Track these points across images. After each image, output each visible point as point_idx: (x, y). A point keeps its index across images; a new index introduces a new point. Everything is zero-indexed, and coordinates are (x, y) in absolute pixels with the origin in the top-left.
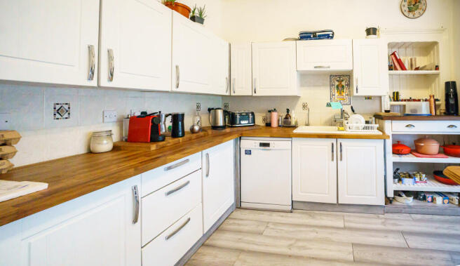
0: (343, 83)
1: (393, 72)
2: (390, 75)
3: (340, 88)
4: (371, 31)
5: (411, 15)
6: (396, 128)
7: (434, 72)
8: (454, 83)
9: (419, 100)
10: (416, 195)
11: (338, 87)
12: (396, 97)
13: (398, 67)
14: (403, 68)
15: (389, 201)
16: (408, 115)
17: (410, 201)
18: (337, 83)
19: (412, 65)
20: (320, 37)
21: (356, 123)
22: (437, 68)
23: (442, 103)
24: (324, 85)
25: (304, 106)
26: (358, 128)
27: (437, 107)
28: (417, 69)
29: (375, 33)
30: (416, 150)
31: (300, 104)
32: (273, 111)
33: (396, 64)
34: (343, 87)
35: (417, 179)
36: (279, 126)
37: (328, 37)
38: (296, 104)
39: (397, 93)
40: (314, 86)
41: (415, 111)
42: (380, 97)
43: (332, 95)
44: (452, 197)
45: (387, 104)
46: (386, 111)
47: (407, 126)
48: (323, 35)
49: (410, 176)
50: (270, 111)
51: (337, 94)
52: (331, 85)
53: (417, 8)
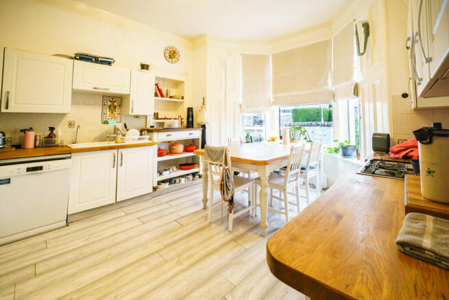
0: (116, 104)
1: (156, 98)
2: (155, 100)
3: (112, 108)
4: (144, 67)
5: (170, 60)
6: (161, 137)
7: (181, 100)
8: (192, 108)
9: (170, 119)
10: (170, 181)
11: (110, 106)
12: (156, 116)
13: (159, 94)
14: (162, 96)
15: (155, 189)
16: (166, 129)
17: (167, 185)
18: (109, 103)
19: (167, 94)
20: (102, 62)
21: (133, 136)
22: (183, 98)
23: (185, 121)
24: (95, 104)
25: (71, 124)
26: (134, 140)
27: (182, 123)
28: (171, 97)
29: (147, 69)
30: (171, 152)
31: (65, 121)
32: (28, 130)
33: (158, 92)
34: (115, 107)
35: (171, 171)
36: (35, 147)
37: (109, 63)
38: (60, 122)
39: (157, 114)
40: (84, 104)
41: (171, 126)
42: (146, 116)
43: (103, 114)
44: (189, 177)
45: (152, 122)
46: (151, 127)
47: (167, 136)
48: (105, 61)
49: (166, 170)
50: (24, 131)
51: (108, 113)
52: (104, 105)
53: (174, 57)
